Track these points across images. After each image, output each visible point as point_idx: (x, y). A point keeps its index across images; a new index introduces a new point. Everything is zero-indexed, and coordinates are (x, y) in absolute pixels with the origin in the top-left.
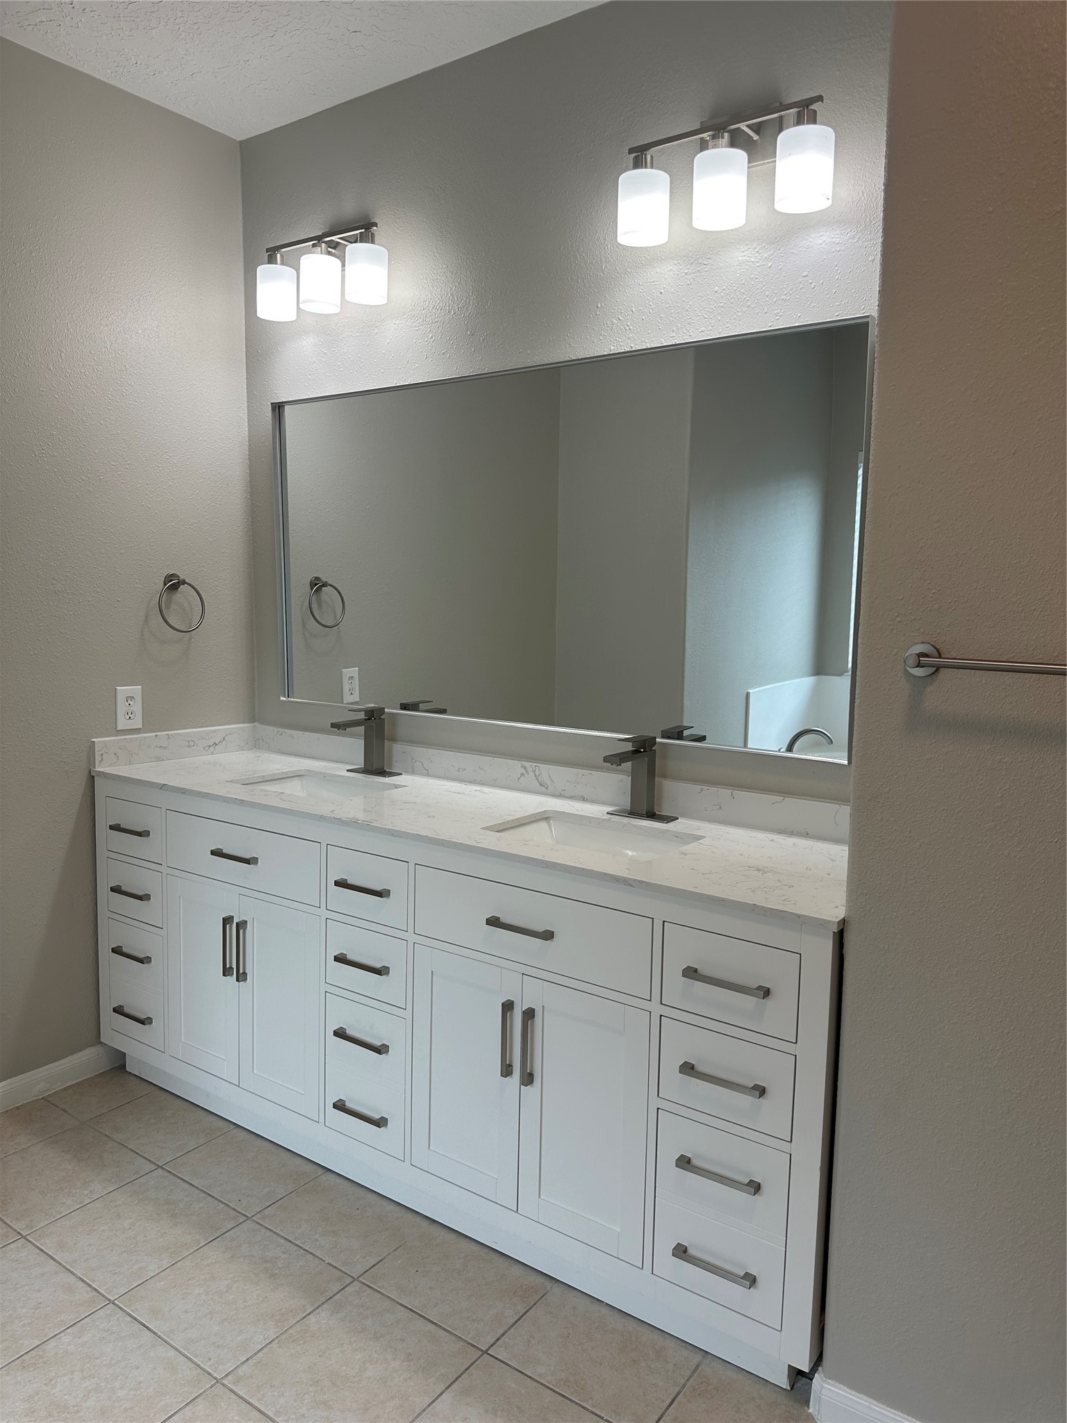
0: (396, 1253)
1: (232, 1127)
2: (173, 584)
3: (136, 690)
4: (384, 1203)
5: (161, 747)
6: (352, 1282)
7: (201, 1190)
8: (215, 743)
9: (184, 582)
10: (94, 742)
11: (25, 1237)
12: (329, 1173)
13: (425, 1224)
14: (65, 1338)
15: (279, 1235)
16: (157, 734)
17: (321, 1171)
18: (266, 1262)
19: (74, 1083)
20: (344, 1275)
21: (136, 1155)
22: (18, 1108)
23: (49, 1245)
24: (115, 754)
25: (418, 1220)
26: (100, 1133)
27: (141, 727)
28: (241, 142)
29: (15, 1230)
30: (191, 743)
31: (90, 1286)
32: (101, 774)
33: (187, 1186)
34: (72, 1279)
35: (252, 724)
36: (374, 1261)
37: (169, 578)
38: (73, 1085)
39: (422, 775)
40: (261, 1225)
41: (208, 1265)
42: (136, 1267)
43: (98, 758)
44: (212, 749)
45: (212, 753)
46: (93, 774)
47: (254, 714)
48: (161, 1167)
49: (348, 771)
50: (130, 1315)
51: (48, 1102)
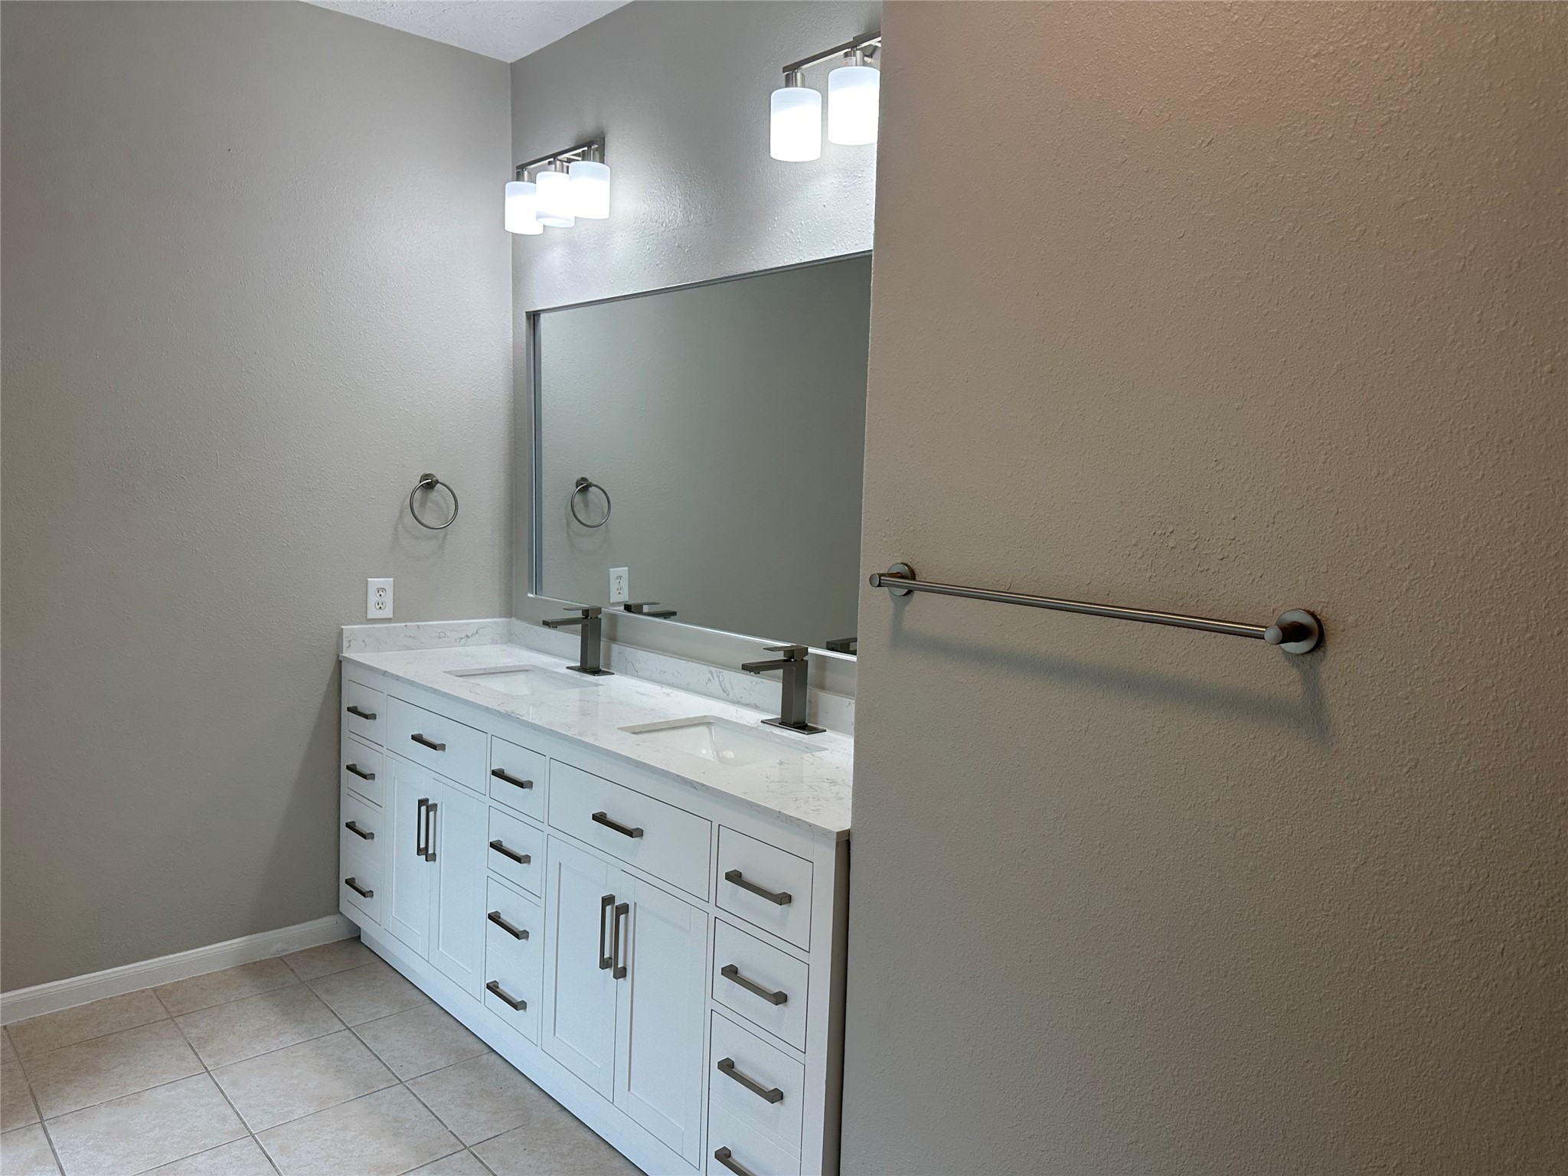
0: (516, 1131)
1: (429, 1001)
2: (429, 484)
3: (387, 582)
4: (528, 1085)
5: (410, 636)
6: (463, 1150)
7: (373, 1053)
8: (467, 636)
9: (437, 482)
10: (342, 629)
11: (209, 1072)
12: (492, 1053)
13: (557, 1109)
14: (201, 1158)
15: (420, 1100)
16: (408, 624)
17: (486, 1050)
18: (396, 1121)
19: (311, 947)
20: (458, 1142)
21: (333, 1015)
22: (255, 963)
23: (224, 1082)
24: (363, 641)
25: (551, 1104)
26: (313, 993)
27: (391, 616)
28: (511, 64)
29: (203, 1065)
30: (442, 635)
31: (241, 1119)
32: (349, 660)
33: (363, 1047)
34: (230, 1111)
35: (508, 619)
36: (490, 1136)
37: (425, 476)
38: (310, 949)
39: (632, 675)
40: (409, 1090)
41: (346, 1117)
42: (286, 1109)
43: (345, 644)
44: (463, 641)
45: (464, 645)
46: (340, 659)
47: (511, 609)
48: (350, 1030)
49: (568, 668)
50: (261, 1148)
51: (282, 963)
